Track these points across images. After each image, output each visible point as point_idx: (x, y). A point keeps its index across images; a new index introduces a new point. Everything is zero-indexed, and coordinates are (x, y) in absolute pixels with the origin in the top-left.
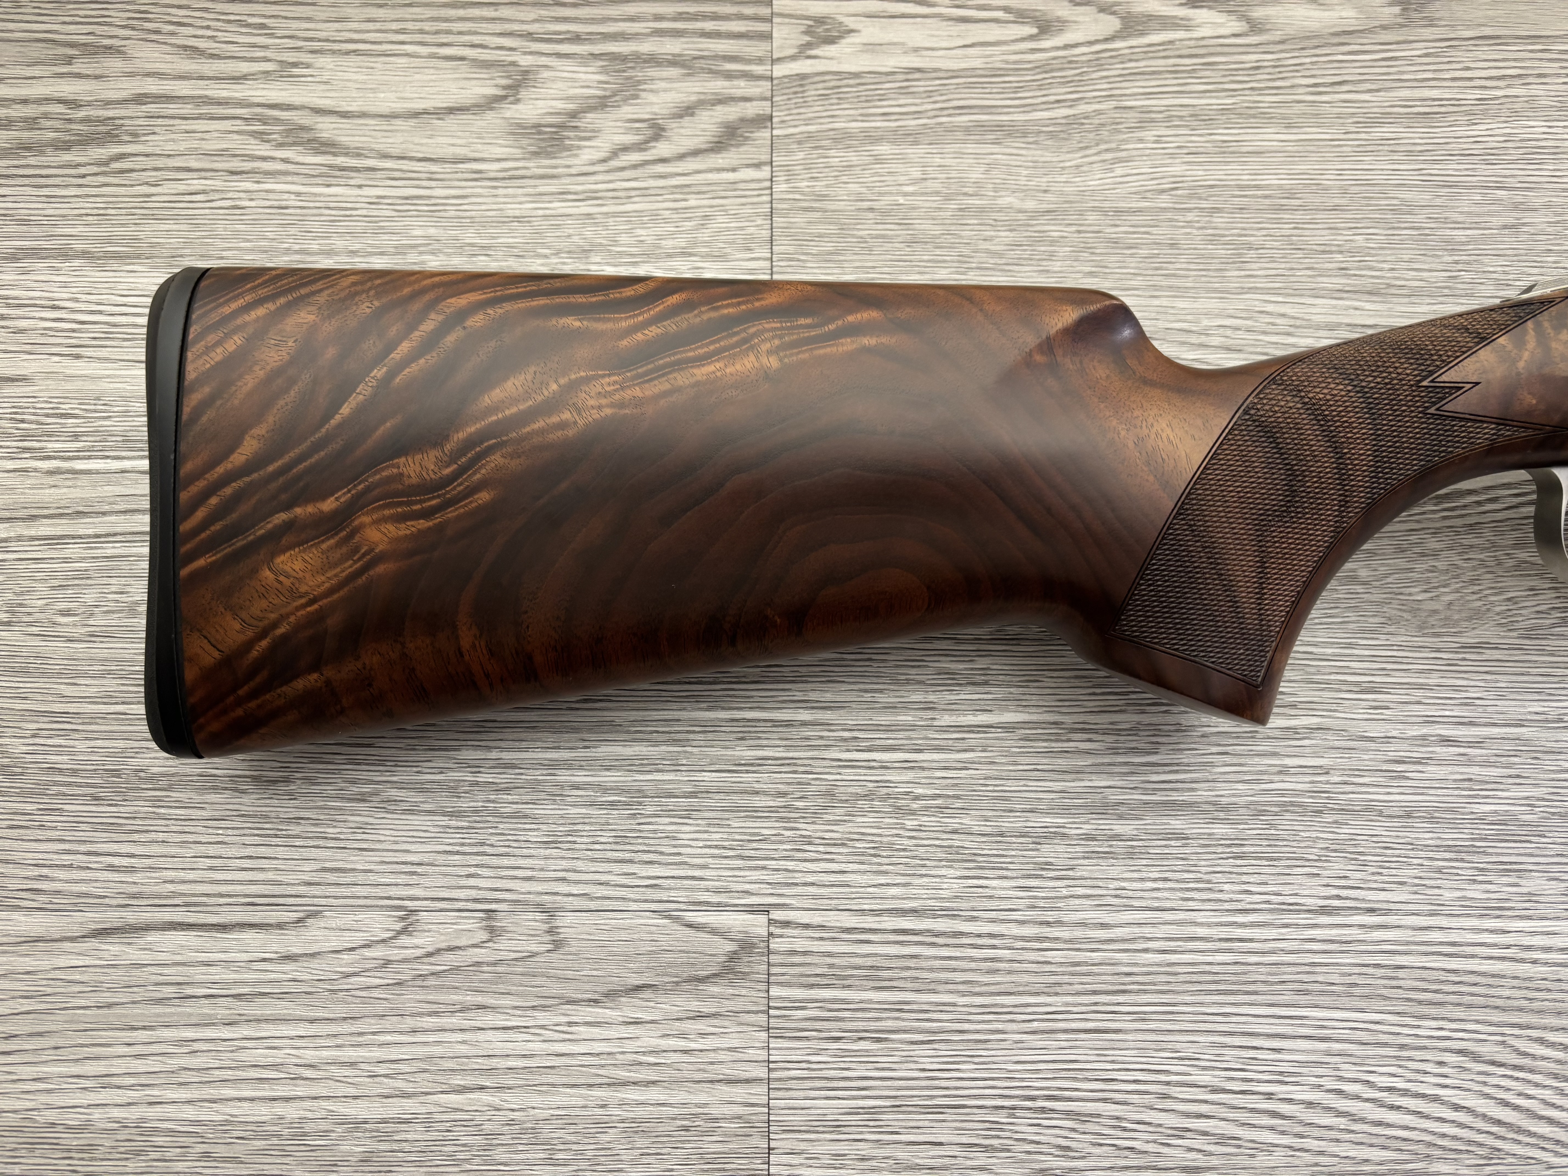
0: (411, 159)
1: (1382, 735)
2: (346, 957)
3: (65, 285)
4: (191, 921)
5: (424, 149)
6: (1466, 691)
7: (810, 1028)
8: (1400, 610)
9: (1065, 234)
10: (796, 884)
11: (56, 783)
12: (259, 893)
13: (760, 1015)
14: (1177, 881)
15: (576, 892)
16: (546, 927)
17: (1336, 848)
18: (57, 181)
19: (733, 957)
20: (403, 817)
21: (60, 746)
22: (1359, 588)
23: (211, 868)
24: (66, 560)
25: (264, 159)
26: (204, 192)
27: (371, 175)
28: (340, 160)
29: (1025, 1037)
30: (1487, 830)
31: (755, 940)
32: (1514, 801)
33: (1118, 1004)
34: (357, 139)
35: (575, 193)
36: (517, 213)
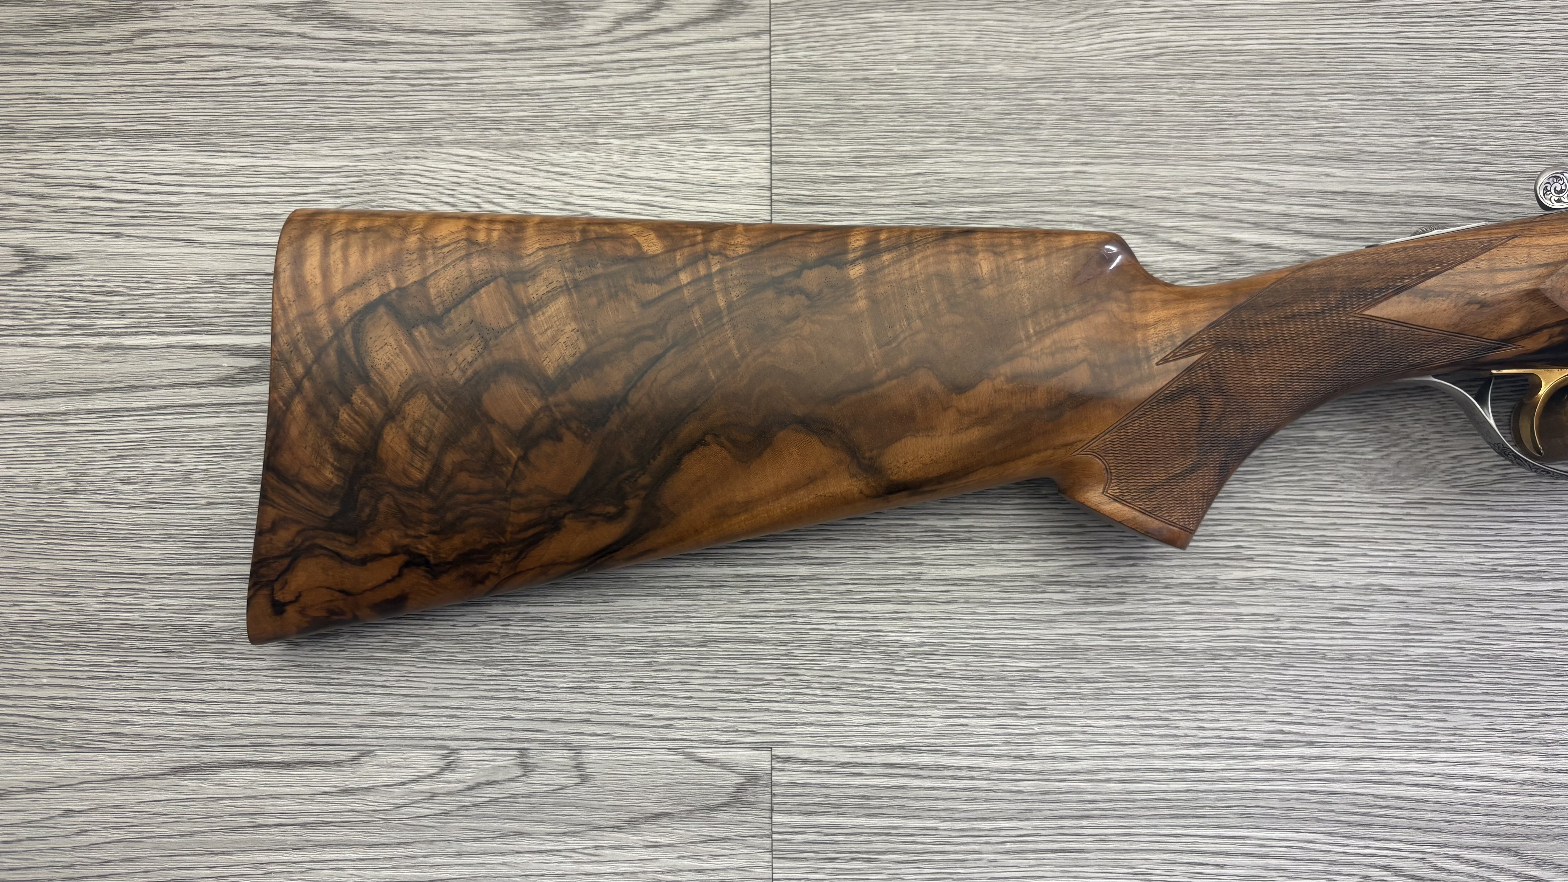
0: (423, 32)
1: (1329, 585)
2: (397, 790)
3: (100, 164)
4: (259, 759)
5: (433, 21)
6: (1409, 544)
7: (809, 850)
8: (1352, 468)
9: (1053, 102)
10: (796, 724)
11: (129, 638)
12: (317, 734)
13: (764, 839)
14: (1138, 719)
15: (599, 732)
16: (573, 763)
17: (1282, 688)
18: (84, 58)
19: (740, 788)
20: (442, 666)
21: (131, 604)
22: (1316, 448)
23: (273, 713)
24: (122, 432)
25: (282, 34)
26: (226, 69)
27: (385, 49)
28: (355, 35)
29: (998, 857)
30: (1421, 671)
31: (760, 773)
32: (1446, 645)
33: (1082, 827)
34: (369, 12)
35: (581, 65)
36: (526, 86)
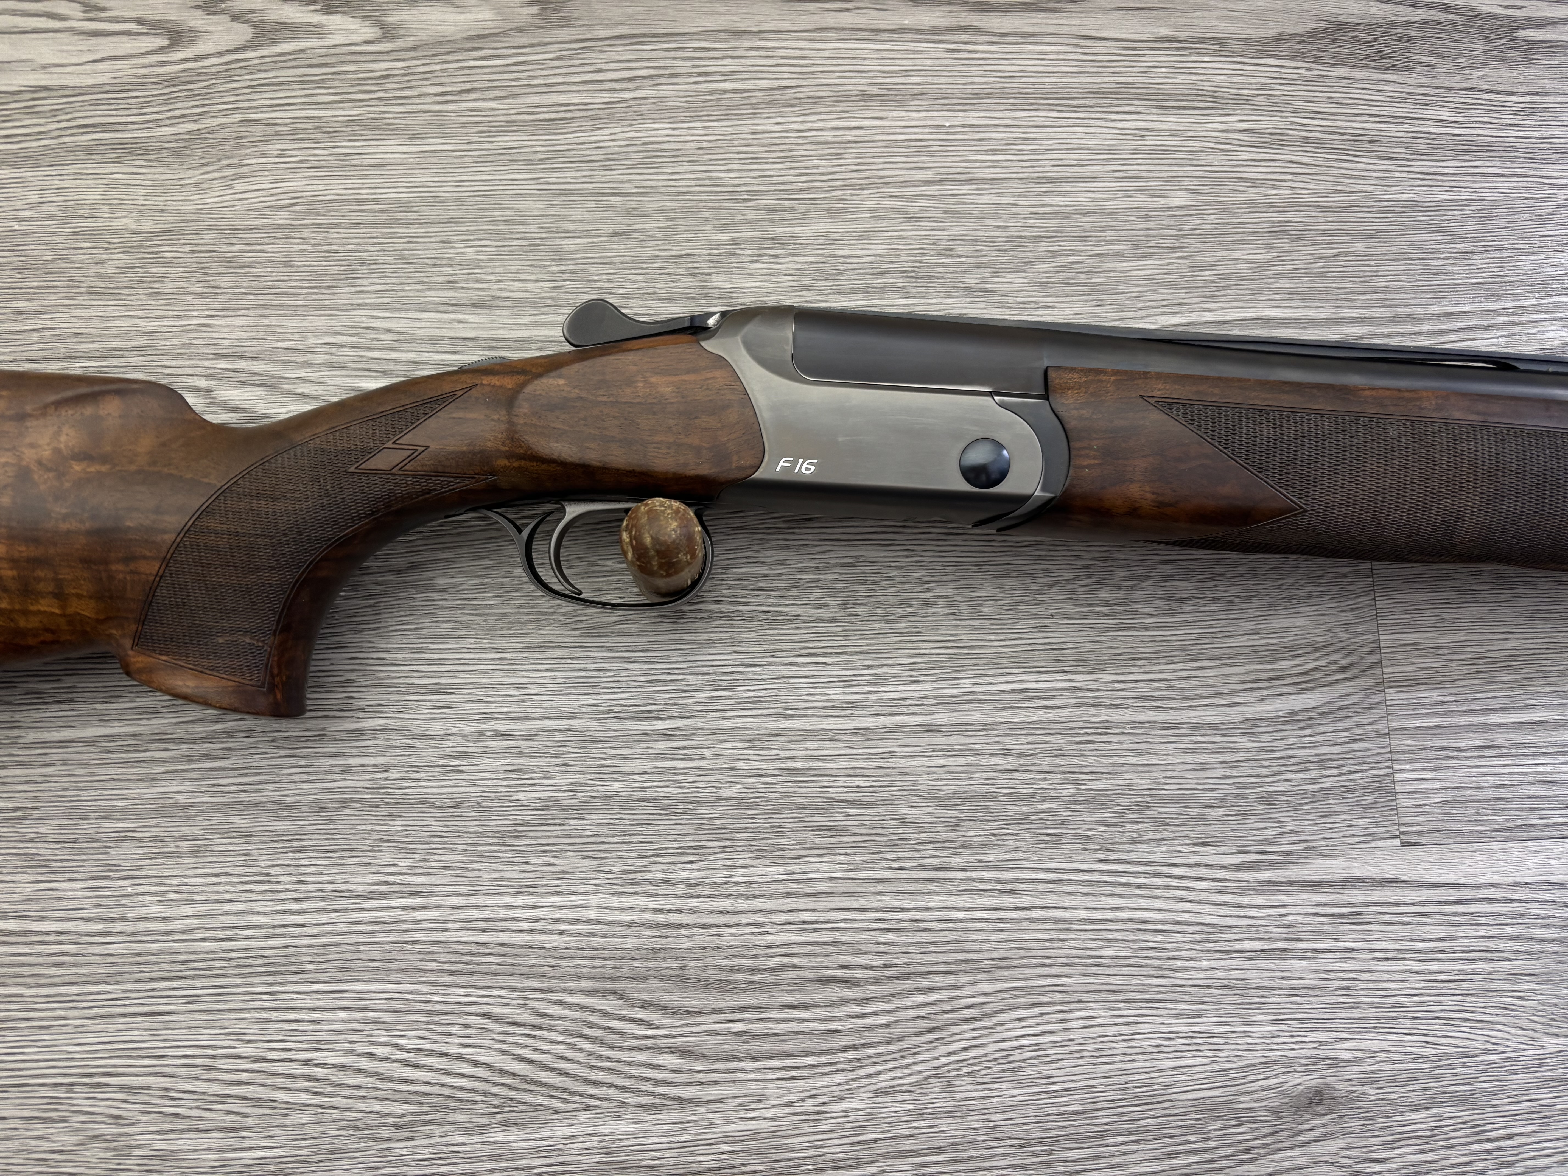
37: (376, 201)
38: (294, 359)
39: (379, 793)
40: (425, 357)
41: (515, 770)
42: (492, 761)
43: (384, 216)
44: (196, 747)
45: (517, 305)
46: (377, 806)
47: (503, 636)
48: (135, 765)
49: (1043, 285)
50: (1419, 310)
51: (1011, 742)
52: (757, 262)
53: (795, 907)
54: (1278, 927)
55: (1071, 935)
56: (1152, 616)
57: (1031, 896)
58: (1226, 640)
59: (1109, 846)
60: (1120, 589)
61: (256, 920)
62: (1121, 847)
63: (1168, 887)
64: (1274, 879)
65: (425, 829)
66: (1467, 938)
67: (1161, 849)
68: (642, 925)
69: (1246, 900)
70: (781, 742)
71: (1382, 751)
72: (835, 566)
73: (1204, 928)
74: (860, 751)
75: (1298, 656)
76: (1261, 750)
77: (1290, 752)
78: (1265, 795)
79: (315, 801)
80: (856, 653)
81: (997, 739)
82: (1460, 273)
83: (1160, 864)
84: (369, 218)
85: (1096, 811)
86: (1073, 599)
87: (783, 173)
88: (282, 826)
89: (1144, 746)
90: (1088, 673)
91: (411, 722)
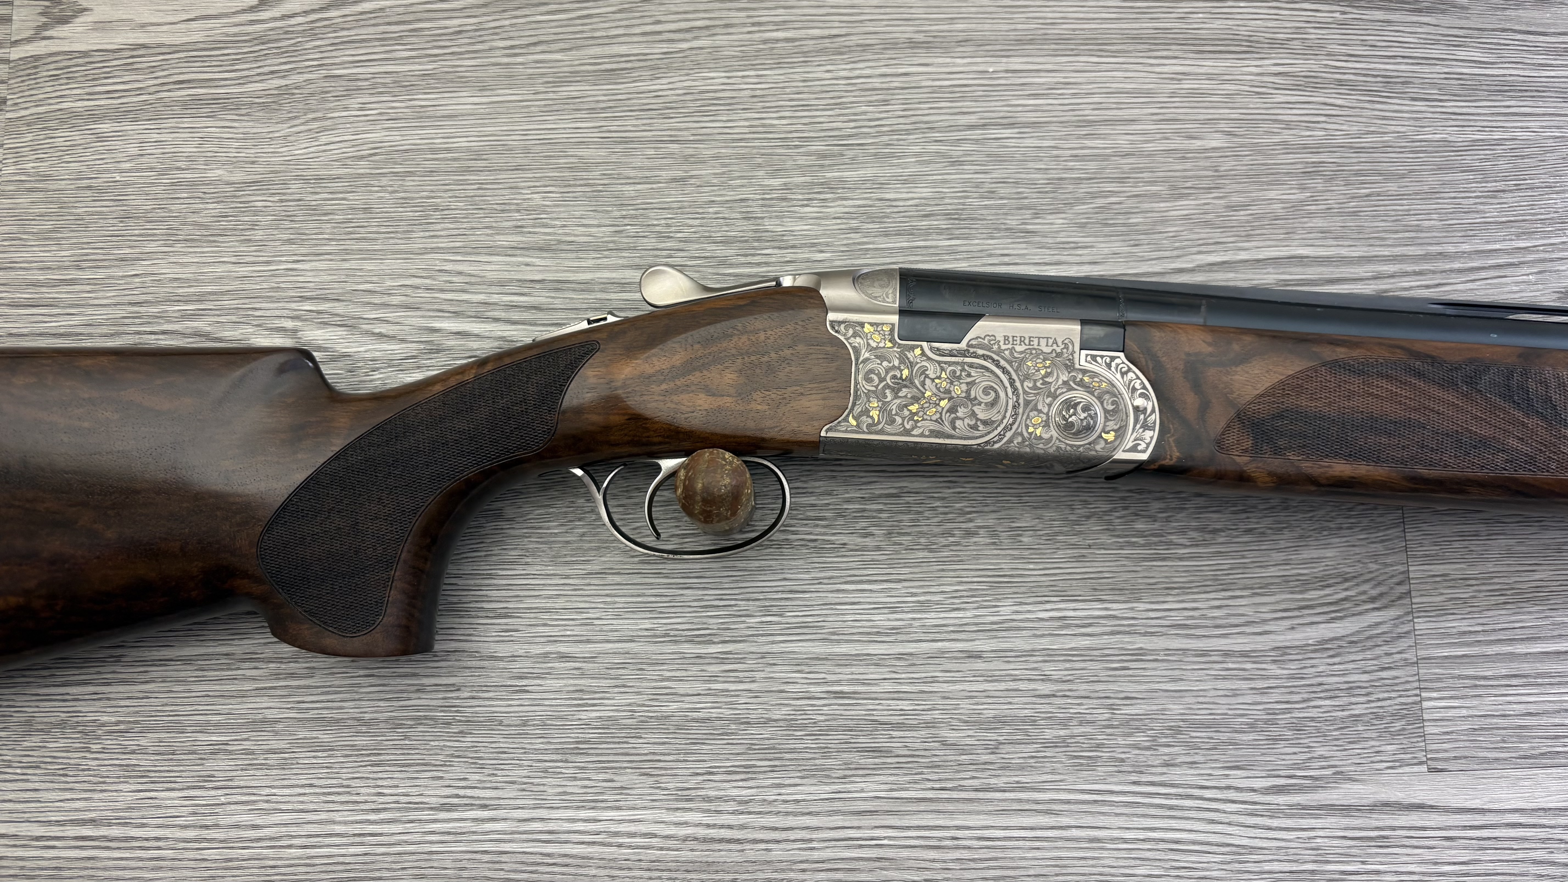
37: (449, 150)
38: (372, 300)
39: (451, 712)
40: (495, 298)
41: (577, 691)
42: (556, 681)
43: (456, 164)
44: (283, 666)
45: (580, 249)
46: (449, 724)
47: (567, 563)
48: (227, 682)
49: (1083, 226)
50: (1450, 249)
51: (1049, 669)
52: (807, 206)
53: (840, 824)
54: (1307, 849)
55: (1105, 854)
56: (1186, 546)
57: (1067, 816)
58: (1258, 570)
59: (1142, 769)
60: (1155, 521)
61: (338, 829)
62: (1154, 770)
63: (1199, 809)
64: (1301, 802)
65: (493, 745)
66: (1491, 861)
67: (1192, 772)
68: (696, 839)
69: (1275, 823)
70: (827, 666)
71: (1411, 679)
72: (880, 496)
73: (1234, 849)
74: (903, 676)
75: (1329, 586)
76: (1291, 677)
77: (1320, 680)
78: (1294, 721)
79: (390, 718)
80: (900, 581)
81: (1035, 665)
82: (1492, 211)
83: (1191, 787)
84: (442, 165)
85: (1130, 735)
86: (1110, 530)
87: (832, 119)
88: (360, 741)
89: (1177, 673)
90: (1124, 602)
91: (480, 644)
